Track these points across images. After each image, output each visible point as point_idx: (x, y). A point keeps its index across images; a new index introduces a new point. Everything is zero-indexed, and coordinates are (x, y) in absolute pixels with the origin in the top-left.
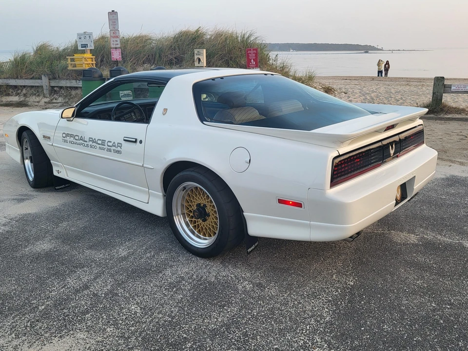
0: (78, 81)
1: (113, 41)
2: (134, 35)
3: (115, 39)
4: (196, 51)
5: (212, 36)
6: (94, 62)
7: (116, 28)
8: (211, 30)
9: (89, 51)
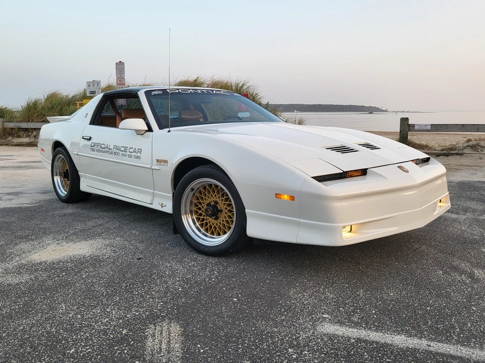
2: (139, 85)
3: (121, 86)
7: (123, 76)
8: (208, 80)
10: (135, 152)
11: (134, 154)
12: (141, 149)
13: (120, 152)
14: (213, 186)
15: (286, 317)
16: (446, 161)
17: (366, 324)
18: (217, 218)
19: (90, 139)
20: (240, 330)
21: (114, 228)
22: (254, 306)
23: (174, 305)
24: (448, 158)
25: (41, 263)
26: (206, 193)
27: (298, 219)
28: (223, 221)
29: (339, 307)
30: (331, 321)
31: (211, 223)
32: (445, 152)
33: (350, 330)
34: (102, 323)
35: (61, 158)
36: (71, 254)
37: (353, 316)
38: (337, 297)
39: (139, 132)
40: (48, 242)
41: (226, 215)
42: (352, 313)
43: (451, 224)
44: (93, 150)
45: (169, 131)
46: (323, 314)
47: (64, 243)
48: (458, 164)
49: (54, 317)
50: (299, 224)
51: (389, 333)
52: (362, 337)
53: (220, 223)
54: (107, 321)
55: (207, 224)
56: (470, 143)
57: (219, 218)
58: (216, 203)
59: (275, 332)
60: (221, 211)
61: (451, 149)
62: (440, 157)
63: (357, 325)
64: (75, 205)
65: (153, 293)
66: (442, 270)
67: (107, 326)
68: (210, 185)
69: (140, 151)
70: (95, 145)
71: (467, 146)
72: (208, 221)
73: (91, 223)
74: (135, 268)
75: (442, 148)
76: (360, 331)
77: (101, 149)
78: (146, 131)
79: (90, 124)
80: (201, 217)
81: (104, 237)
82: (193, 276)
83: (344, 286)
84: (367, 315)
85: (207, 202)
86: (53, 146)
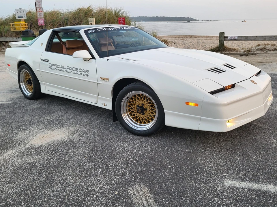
0: (17, 38)
1: (39, 14)
2: (50, 11)
3: (40, 13)
4: (89, 20)
5: (97, 11)
6: (27, 27)
7: (41, 6)
8: (97, 7)
9: (23, 20)
10: (84, 72)
11: (84, 73)
12: (88, 70)
13: (72, 71)
14: (141, 95)
15: (203, 177)
16: (247, 59)
17: (249, 178)
18: (143, 114)
19: (48, 61)
20: (182, 187)
21: (71, 118)
22: (182, 170)
23: (136, 172)
24: (248, 57)
25: (39, 147)
26: (136, 99)
27: (200, 117)
28: (148, 115)
29: (230, 168)
30: (229, 178)
31: (140, 117)
32: (245, 53)
33: (242, 183)
34: (100, 188)
35: (25, 71)
36: (55, 139)
37: (239, 173)
38: (226, 161)
39: (85, 59)
40: (35, 131)
41: (150, 112)
42: (238, 172)
44: (51, 68)
45: (108, 60)
46: (223, 173)
47: (46, 131)
48: (255, 61)
49: (69, 185)
50: (200, 119)
51: (263, 183)
52: (250, 187)
53: (146, 117)
54: (102, 186)
55: (137, 117)
56: (260, 47)
57: (145, 114)
58: (143, 105)
59: (202, 187)
60: (146, 110)
61: (249, 51)
62: (243, 56)
63: (244, 179)
64: (38, 101)
65: (119, 165)
66: (275, 139)
67: (103, 189)
68: (139, 95)
69: (87, 71)
70: (52, 65)
71: (258, 49)
72: (137, 116)
73: (55, 115)
74: (100, 148)
75: (244, 50)
76: (248, 184)
77: (57, 68)
78: (90, 59)
79: (46, 51)
80: (133, 113)
81: (69, 125)
82: (137, 151)
83: (226, 153)
84: (247, 172)
85: (137, 104)
86: (18, 63)
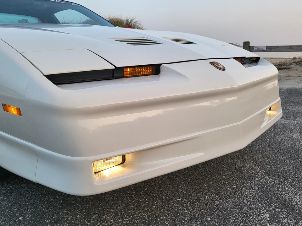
43: (281, 132)
61: (281, 65)
71: (293, 63)
